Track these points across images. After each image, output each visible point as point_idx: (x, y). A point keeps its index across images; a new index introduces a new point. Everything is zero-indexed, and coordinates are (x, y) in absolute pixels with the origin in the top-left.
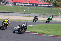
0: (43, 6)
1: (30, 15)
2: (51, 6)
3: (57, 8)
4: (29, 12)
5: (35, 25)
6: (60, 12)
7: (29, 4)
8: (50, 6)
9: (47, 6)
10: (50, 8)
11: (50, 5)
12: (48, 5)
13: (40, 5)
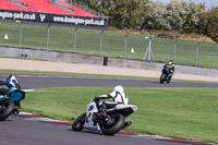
0: (74, 24)
1: (26, 52)
2: (102, 23)
3: (121, 33)
4: (23, 43)
5: (42, 90)
6: (135, 46)
7: (24, 13)
8: (97, 23)
9: (88, 22)
10: (98, 31)
11: (100, 20)
12: (90, 19)
13: (61, 19)
